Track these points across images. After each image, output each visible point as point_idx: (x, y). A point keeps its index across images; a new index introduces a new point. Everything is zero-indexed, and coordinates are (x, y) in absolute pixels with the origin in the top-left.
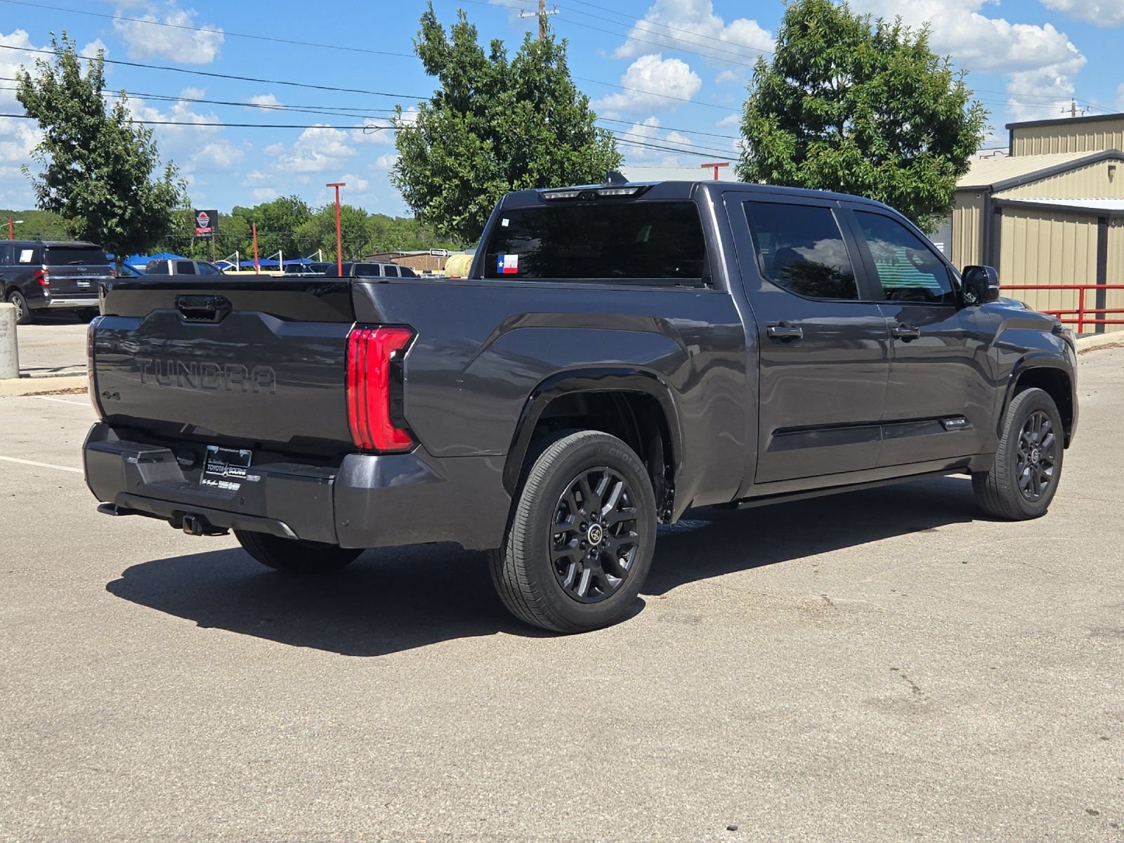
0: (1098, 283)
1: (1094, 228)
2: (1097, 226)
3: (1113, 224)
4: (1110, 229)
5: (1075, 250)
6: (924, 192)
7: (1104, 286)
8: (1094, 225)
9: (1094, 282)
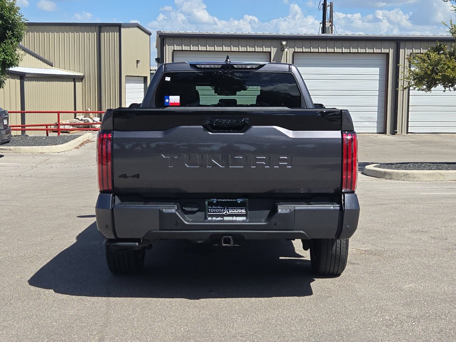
0: (21, 110)
1: (18, 81)
2: (19, 80)
3: (26, 80)
4: (25, 82)
5: (10, 93)
6: (8, 61)
7: (24, 112)
8: (18, 80)
9: (20, 110)
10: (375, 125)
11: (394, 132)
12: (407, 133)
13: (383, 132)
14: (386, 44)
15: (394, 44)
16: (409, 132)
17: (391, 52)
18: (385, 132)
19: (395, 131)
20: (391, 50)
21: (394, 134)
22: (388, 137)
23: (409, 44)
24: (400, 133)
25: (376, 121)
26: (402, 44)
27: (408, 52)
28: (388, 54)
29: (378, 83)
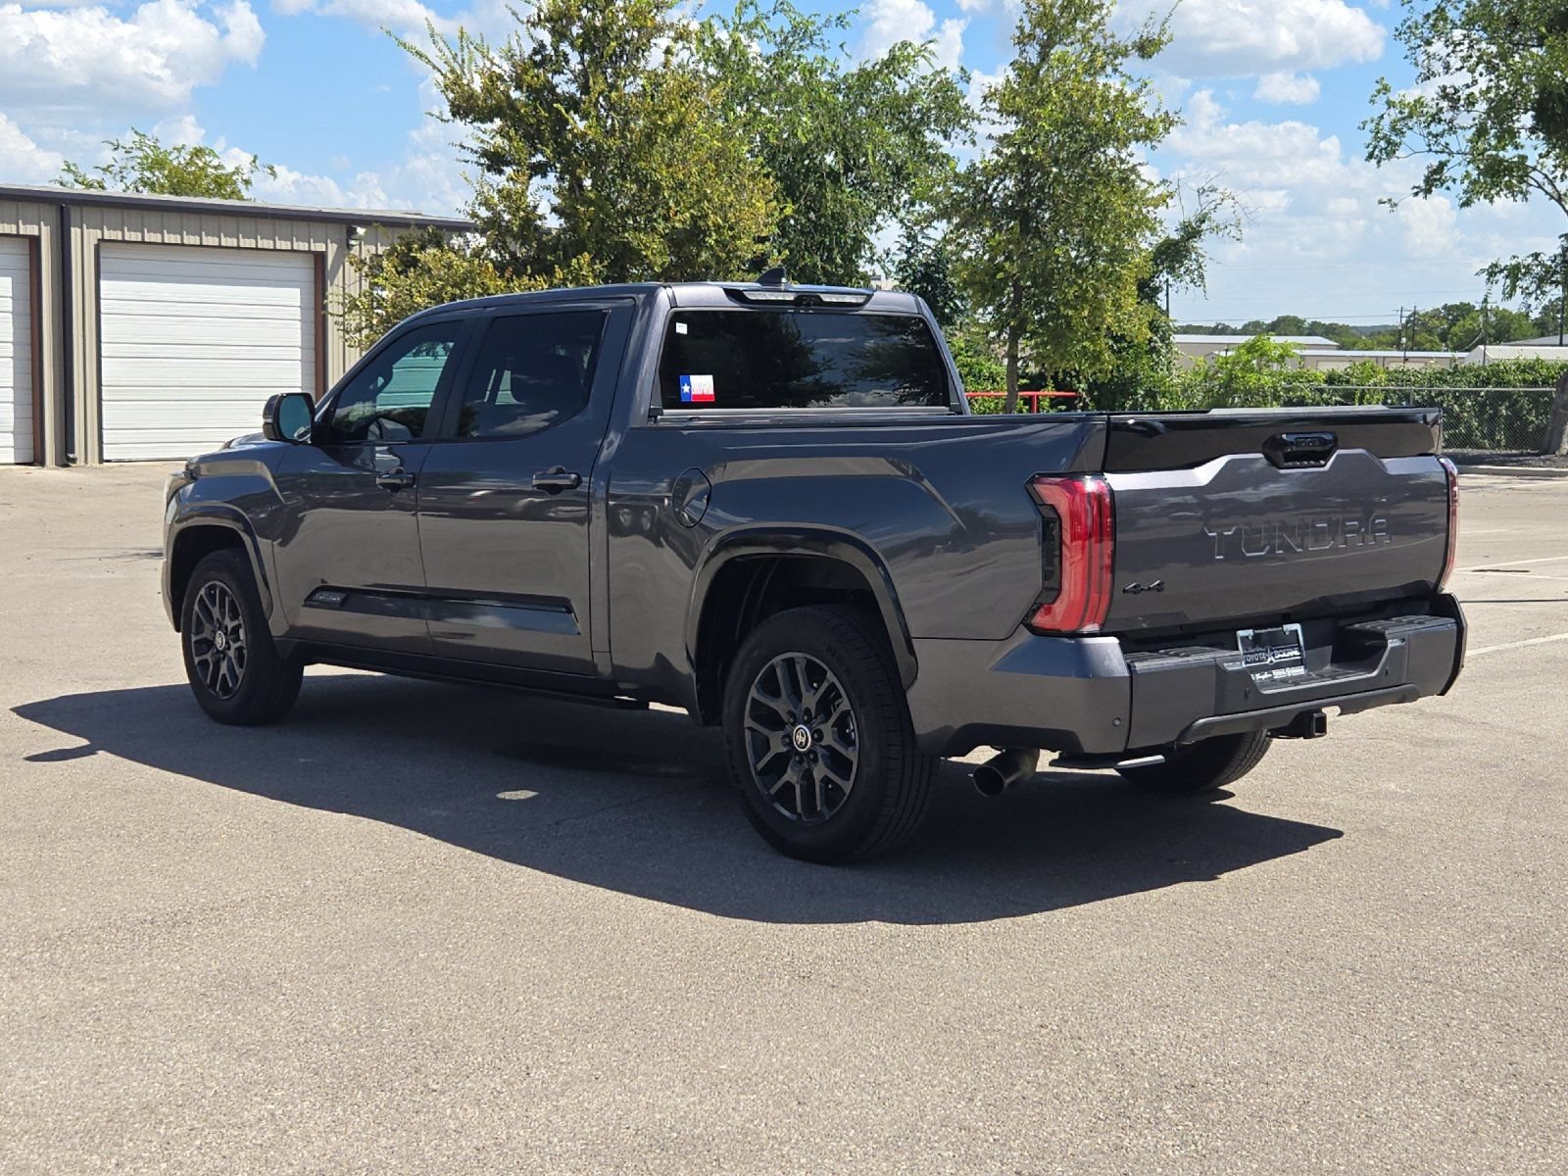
10: (10, 440)
11: (65, 460)
12: (101, 460)
13: (32, 460)
14: (31, 210)
15: (51, 213)
16: (105, 457)
17: (46, 234)
18: (38, 460)
19: (71, 456)
20: (44, 228)
21: (67, 466)
22: (50, 473)
23: (91, 213)
24: (83, 464)
25: (12, 429)
26: (74, 214)
27: (92, 235)
28: (34, 242)
29: (11, 320)
